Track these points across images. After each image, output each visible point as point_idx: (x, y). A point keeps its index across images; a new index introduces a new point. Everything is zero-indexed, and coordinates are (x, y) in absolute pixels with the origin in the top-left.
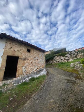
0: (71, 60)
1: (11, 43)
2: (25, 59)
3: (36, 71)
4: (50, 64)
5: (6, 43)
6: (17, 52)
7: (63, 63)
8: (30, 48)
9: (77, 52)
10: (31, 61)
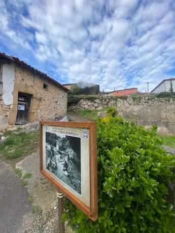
0: (100, 108)
1: (22, 72)
2: (40, 100)
3: (54, 118)
4: (72, 111)
5: (15, 71)
6: (31, 87)
7: (90, 111)
8: (47, 83)
9: (109, 98)
10: (48, 103)
